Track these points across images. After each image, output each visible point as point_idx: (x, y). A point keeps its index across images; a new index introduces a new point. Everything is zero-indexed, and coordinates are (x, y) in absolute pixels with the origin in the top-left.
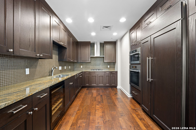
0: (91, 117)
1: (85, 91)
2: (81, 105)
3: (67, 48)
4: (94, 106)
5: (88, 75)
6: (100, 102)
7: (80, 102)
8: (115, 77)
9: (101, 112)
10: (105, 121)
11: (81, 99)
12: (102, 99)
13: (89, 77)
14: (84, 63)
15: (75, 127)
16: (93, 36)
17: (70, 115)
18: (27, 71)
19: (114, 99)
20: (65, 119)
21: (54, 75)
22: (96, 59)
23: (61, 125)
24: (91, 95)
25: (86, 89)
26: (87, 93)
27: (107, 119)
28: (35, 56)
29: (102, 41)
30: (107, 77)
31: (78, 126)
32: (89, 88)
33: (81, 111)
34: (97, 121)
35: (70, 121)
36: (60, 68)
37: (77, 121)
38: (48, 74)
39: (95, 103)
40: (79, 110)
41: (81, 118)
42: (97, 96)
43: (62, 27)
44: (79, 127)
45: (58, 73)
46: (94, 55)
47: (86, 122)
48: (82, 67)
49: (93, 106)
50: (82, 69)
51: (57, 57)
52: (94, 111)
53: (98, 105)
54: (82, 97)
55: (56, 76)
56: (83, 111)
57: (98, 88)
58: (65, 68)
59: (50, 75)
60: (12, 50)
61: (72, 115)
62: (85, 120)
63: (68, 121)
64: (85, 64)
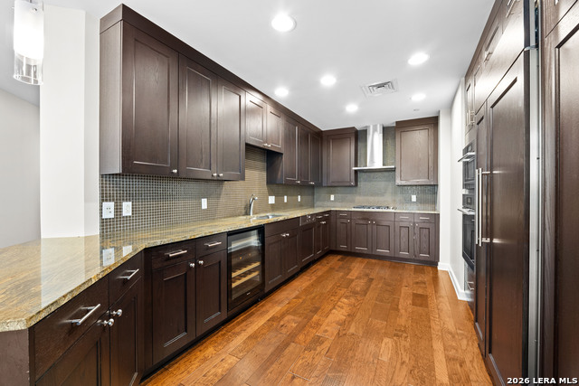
0: (316, 317)
1: (334, 261)
2: (307, 291)
3: (282, 154)
4: (337, 298)
5: (344, 221)
6: (357, 293)
7: (307, 283)
8: (432, 231)
9: (346, 314)
10: (344, 332)
11: (314, 278)
12: (368, 289)
13: (349, 228)
14: (339, 188)
15: (275, 324)
16: (350, 113)
17: (276, 302)
18: (204, 203)
19: (402, 295)
20: (263, 306)
21: (254, 213)
22: (372, 174)
23: (253, 314)
24: (341, 274)
25: (339, 257)
26: (336, 268)
27: (352, 330)
28: (210, 178)
29: (391, 122)
30: (403, 229)
31: (282, 323)
32: (348, 258)
33: (301, 301)
34: (323, 328)
35: (271, 312)
36: (272, 200)
37: (283, 315)
38: (243, 212)
39: (342, 292)
40: (297, 297)
41: (294, 313)
42: (357, 278)
43: (269, 108)
44: (282, 326)
45: (266, 212)
46: (366, 166)
47: (299, 323)
48: (332, 197)
49: (333, 298)
50: (333, 202)
51: (264, 174)
52: (330, 307)
53: (346, 297)
54: (320, 273)
55: (259, 215)
56: (304, 302)
57: (373, 261)
58: (286, 201)
59: (247, 213)
60: (175, 171)
61: (279, 303)
62: (300, 319)
63: (268, 311)
64: (342, 189)
